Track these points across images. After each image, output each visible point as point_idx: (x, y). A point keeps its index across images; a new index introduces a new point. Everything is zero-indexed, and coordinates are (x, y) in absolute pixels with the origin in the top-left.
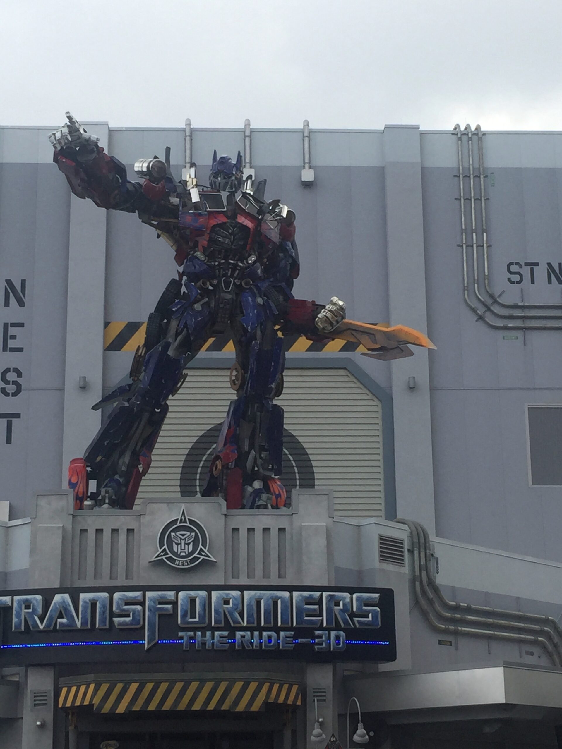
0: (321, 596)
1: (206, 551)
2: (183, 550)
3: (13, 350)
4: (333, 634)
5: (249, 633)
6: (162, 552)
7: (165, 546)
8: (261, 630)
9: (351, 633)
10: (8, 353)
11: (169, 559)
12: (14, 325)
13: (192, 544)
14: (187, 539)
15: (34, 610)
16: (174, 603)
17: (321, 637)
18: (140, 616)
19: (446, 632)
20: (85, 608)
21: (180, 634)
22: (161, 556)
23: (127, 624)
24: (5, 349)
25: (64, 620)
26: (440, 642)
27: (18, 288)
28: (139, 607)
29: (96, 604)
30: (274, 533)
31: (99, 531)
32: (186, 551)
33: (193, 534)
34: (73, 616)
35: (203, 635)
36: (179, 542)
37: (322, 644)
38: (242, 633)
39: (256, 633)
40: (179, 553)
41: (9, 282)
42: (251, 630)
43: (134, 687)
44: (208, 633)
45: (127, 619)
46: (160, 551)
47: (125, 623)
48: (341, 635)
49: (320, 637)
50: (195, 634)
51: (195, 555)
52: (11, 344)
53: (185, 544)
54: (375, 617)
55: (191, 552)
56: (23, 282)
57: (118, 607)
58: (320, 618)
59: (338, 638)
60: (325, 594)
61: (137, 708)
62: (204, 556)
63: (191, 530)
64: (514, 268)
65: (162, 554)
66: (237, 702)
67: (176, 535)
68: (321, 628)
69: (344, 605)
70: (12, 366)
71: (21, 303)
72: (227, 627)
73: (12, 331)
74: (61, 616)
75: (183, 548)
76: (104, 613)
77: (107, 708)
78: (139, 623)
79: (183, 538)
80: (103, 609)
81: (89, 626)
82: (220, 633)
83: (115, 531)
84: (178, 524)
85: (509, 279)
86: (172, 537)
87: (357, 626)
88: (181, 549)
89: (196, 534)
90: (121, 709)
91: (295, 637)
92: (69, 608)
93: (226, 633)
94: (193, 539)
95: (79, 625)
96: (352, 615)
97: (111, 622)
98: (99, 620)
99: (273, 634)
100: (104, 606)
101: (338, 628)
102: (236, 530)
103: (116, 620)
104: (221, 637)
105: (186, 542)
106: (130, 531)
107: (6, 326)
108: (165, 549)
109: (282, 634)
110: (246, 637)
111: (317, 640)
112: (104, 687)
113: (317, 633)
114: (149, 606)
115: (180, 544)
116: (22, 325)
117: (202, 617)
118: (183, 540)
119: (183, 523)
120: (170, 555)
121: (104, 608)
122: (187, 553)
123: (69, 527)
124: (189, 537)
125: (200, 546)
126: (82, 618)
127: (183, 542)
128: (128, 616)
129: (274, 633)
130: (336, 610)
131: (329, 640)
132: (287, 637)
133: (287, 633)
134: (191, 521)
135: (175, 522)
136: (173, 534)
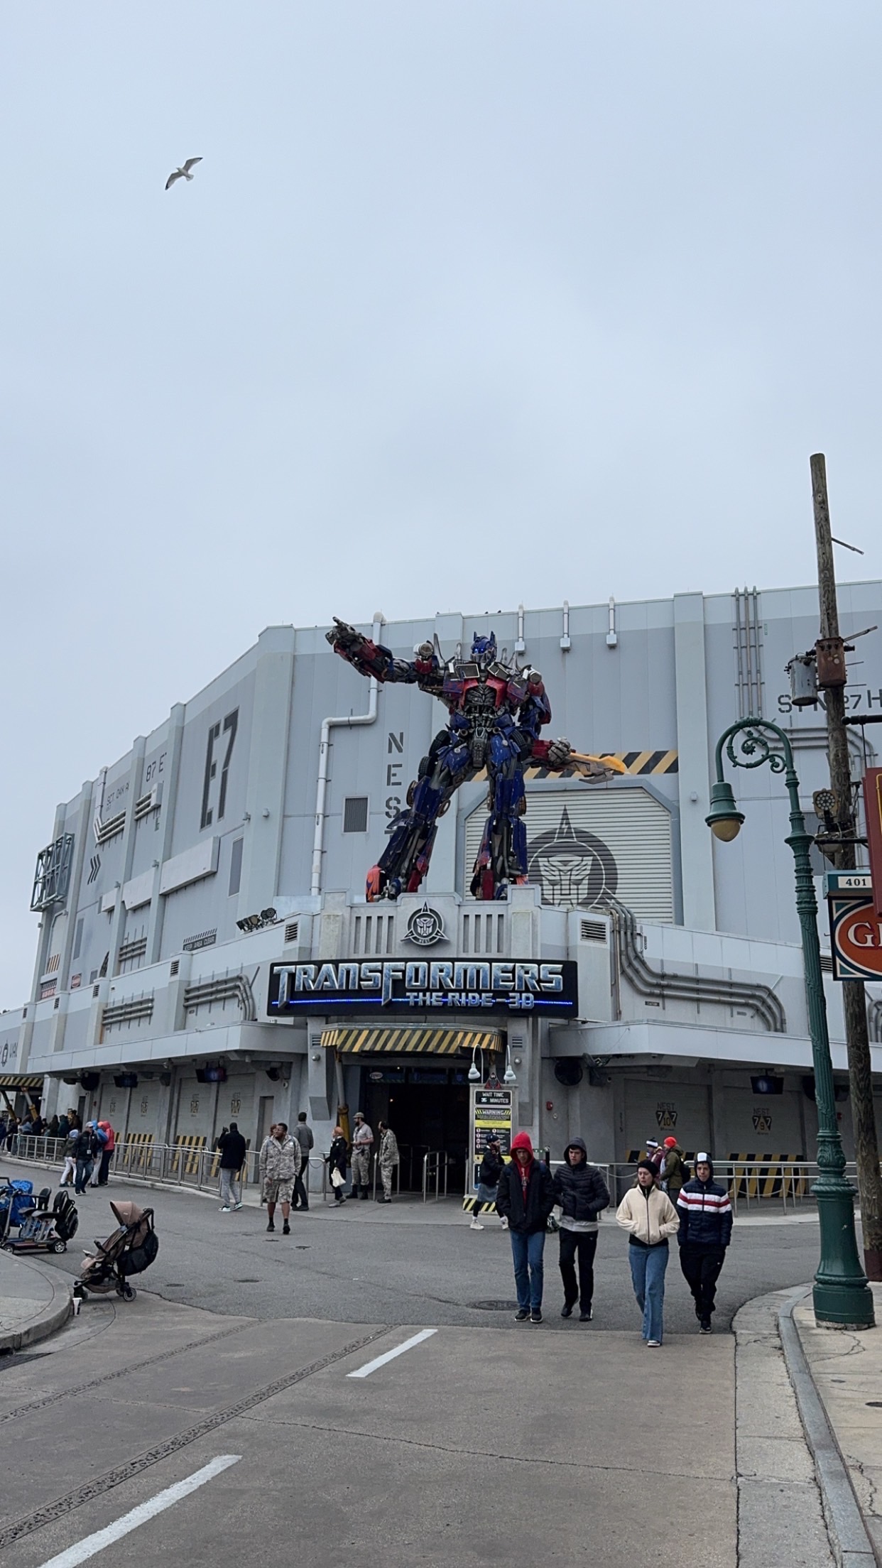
0: (515, 966)
1: (441, 932)
2: (425, 932)
3: (394, 784)
4: (524, 995)
5: (458, 994)
6: (410, 933)
7: (412, 929)
8: (467, 992)
9: (538, 995)
10: (391, 786)
11: (415, 938)
12: (394, 766)
14: (428, 923)
15: (309, 976)
16: (404, 972)
18: (379, 980)
19: (651, 995)
20: (342, 974)
21: (408, 994)
23: (371, 987)
24: (388, 784)
25: (329, 984)
26: (647, 1003)
27: (398, 739)
28: (379, 974)
29: (350, 971)
30: (495, 918)
31: (369, 918)
32: (427, 932)
33: (432, 919)
34: (334, 980)
35: (424, 995)
36: (423, 926)
37: (515, 1003)
38: (453, 994)
39: (464, 994)
40: (421, 934)
41: (391, 735)
42: (460, 991)
43: (365, 1033)
44: (428, 994)
45: (371, 983)
46: (408, 932)
47: (368, 986)
48: (530, 997)
49: (514, 998)
50: (418, 995)
51: (434, 935)
52: (393, 780)
53: (427, 927)
54: (557, 982)
55: (431, 933)
56: (402, 735)
57: (364, 974)
58: (513, 983)
59: (528, 998)
60: (517, 965)
61: (367, 1048)
62: (440, 936)
63: (431, 917)
64: (783, 700)
65: (410, 935)
66: (438, 1046)
67: (420, 920)
68: (513, 991)
69: (532, 974)
70: (393, 797)
71: (400, 750)
72: (442, 989)
73: (393, 770)
74: (326, 980)
75: (425, 930)
76: (354, 978)
77: (346, 1049)
78: (377, 986)
79: (425, 922)
81: (344, 988)
82: (436, 993)
83: (380, 918)
84: (422, 913)
85: (780, 709)
86: (417, 922)
87: (543, 989)
88: (423, 931)
89: (435, 921)
90: (356, 1049)
91: (493, 998)
92: (332, 974)
93: (441, 994)
94: (433, 923)
95: (337, 988)
96: (539, 981)
97: (359, 985)
98: (351, 983)
99: (477, 995)
100: (355, 973)
101: (527, 990)
102: (466, 917)
103: (362, 983)
104: (437, 997)
105: (428, 925)
106: (391, 918)
107: (389, 767)
108: (412, 931)
109: (483, 995)
110: (457, 997)
111: (511, 1000)
112: (345, 1033)
113: (511, 994)
114: (386, 974)
116: (400, 766)
117: (424, 982)
118: (425, 924)
119: (426, 911)
120: (415, 935)
121: (355, 975)
122: (428, 934)
123: (347, 916)
124: (430, 922)
125: (437, 929)
126: (340, 982)
128: (371, 980)
130: (525, 977)
131: (521, 1000)
132: (487, 997)
133: (488, 994)
134: (431, 910)
135: (420, 910)
136: (418, 920)
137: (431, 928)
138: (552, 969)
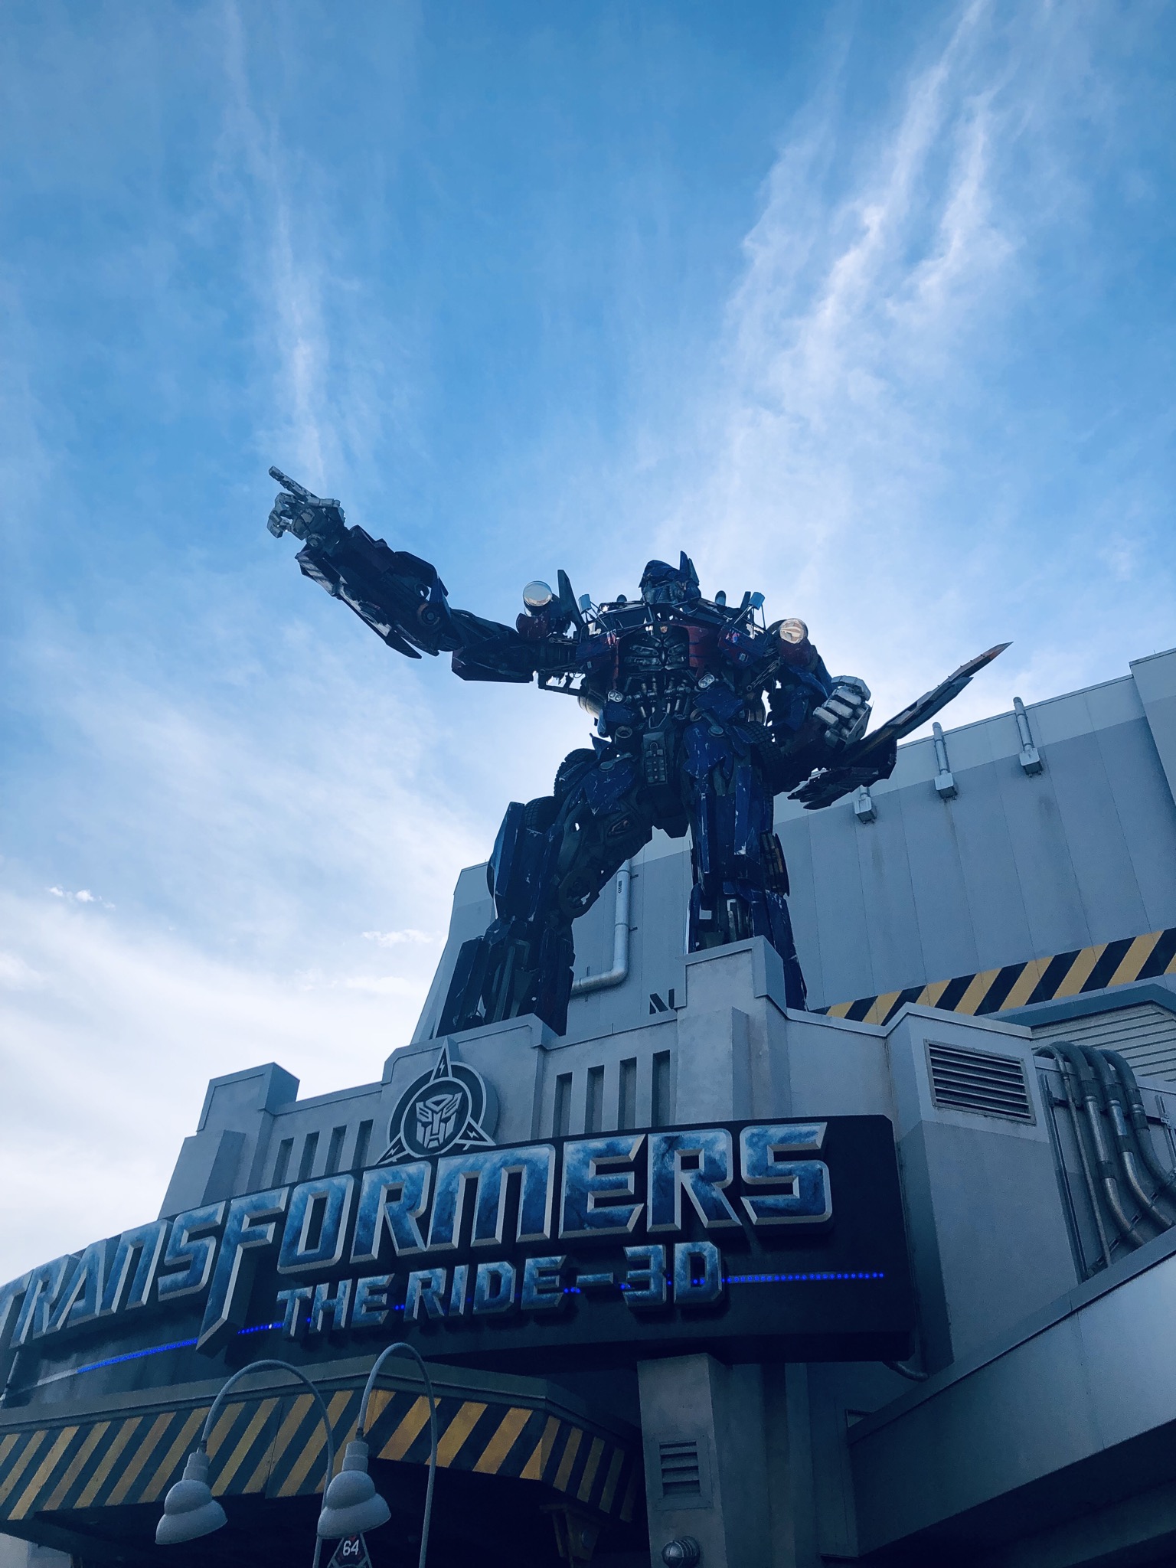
0: (644, 1146)
1: (478, 1127)
2: (434, 1136)
4: (680, 1249)
5: (440, 1272)
6: (393, 1147)
7: (401, 1134)
8: (470, 1256)
9: (729, 1241)
11: (404, 1159)
13: (453, 1118)
14: (445, 1109)
15: (49, 1290)
16: (281, 1218)
17: (645, 1264)
20: (120, 1263)
22: (391, 1156)
23: (177, 1287)
27: (665, 1000)
28: (209, 1241)
29: (141, 1250)
30: (644, 1067)
31: (315, 1138)
32: (441, 1135)
33: (459, 1096)
34: (96, 1289)
35: (332, 1293)
36: (430, 1120)
37: (645, 1285)
38: (422, 1274)
39: (460, 1271)
40: (425, 1145)
42: (447, 1260)
44: (343, 1285)
45: (184, 1276)
46: (390, 1145)
47: (174, 1287)
48: (705, 1253)
49: (642, 1263)
50: (314, 1291)
51: (457, 1140)
53: (441, 1121)
54: (812, 1186)
55: (450, 1136)
56: (672, 991)
57: (173, 1250)
58: (638, 1209)
59: (696, 1263)
60: (653, 1138)
62: (475, 1139)
63: (456, 1088)
67: (425, 1106)
68: (641, 1236)
72: (385, 1262)
74: (81, 1295)
75: (435, 1130)
76: (147, 1268)
78: (199, 1281)
79: (437, 1108)
80: (146, 1259)
81: (114, 1308)
82: (368, 1280)
83: (339, 1132)
84: (432, 1082)
86: (418, 1111)
87: (754, 1218)
88: (432, 1135)
89: (464, 1097)
91: (568, 1275)
92: (96, 1270)
93: (383, 1280)
94: (457, 1107)
95: (98, 1308)
96: (738, 1188)
97: (155, 1290)
98: (134, 1287)
99: (505, 1268)
100: (151, 1253)
101: (691, 1230)
102: (565, 1078)
103: (162, 1281)
104: (371, 1292)
105: (444, 1116)
106: (369, 1126)
108: (399, 1140)
109: (529, 1263)
110: (435, 1284)
111: (631, 1275)
113: (630, 1250)
115: (432, 1123)
117: (329, 1241)
118: (437, 1113)
119: (443, 1076)
120: (408, 1151)
121: (149, 1257)
122: (441, 1141)
123: (254, 1135)
124: (451, 1103)
125: (469, 1119)
127: (437, 1117)
128: (184, 1266)
129: (506, 1264)
130: (685, 1179)
131: (669, 1272)
132: (542, 1273)
133: (544, 1261)
134: (458, 1071)
135: (426, 1078)
136: (420, 1105)
137: (451, 1124)
138: (783, 1140)
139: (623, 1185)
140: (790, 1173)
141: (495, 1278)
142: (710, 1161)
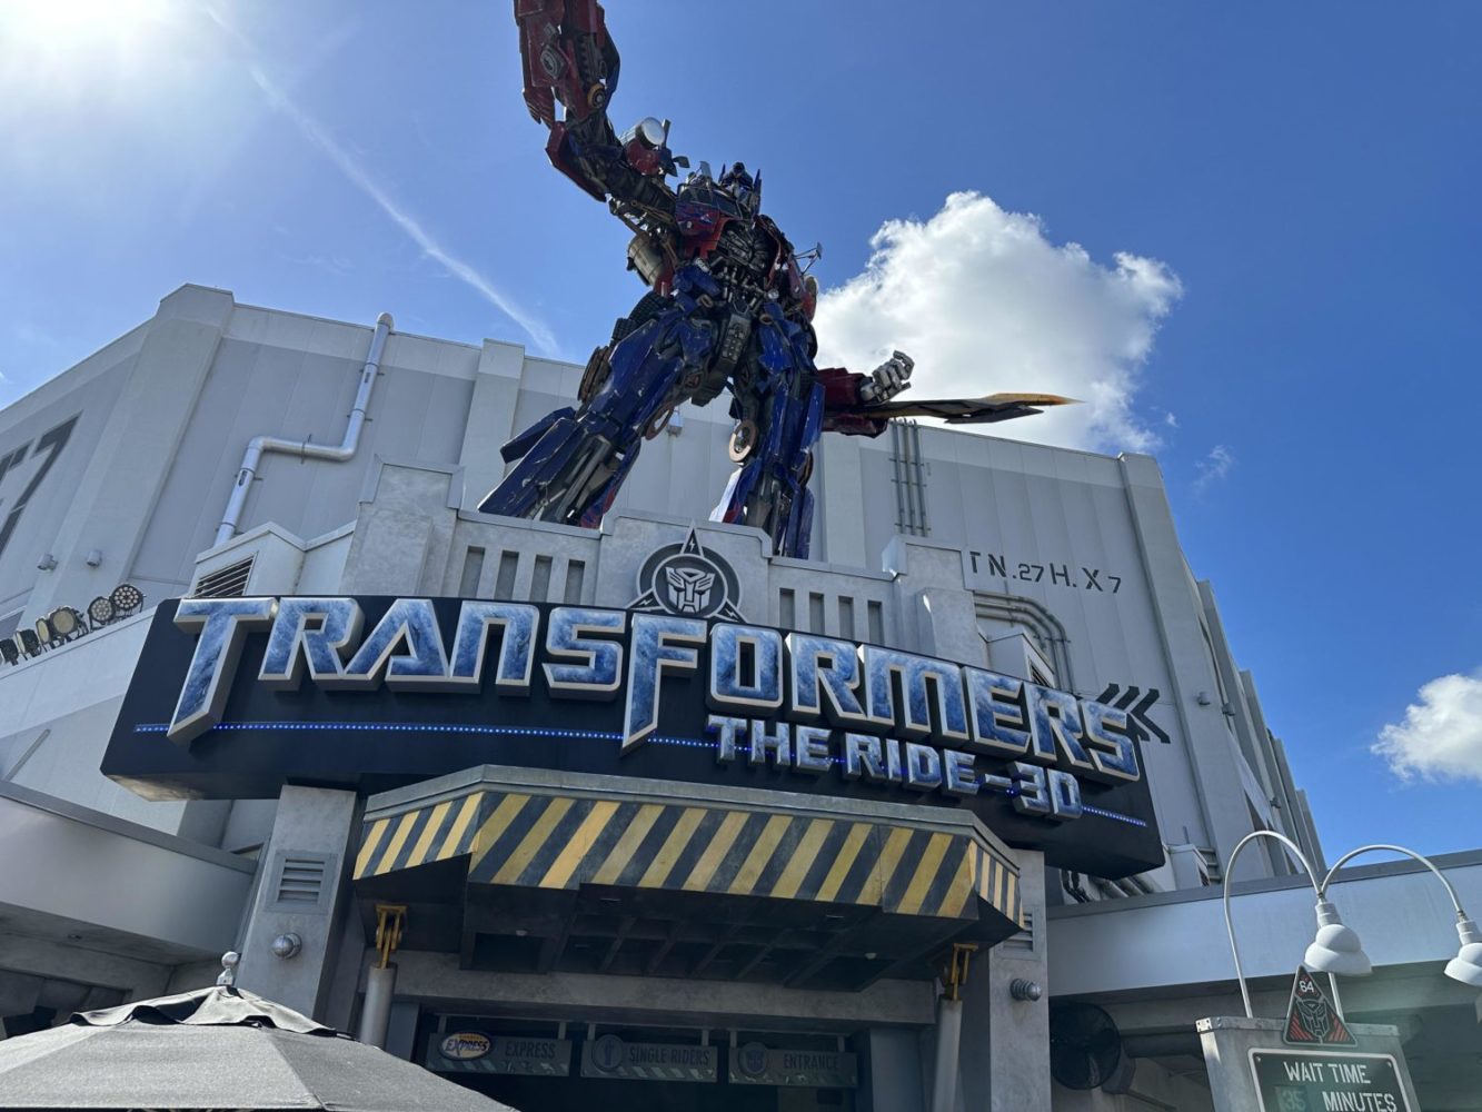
1: (737, 609)
2: (689, 603)
4: (1054, 775)
5: (877, 740)
6: (646, 598)
7: (653, 589)
8: (904, 737)
13: (708, 593)
14: (698, 584)
15: (331, 632)
16: (704, 651)
17: (1030, 778)
18: (614, 663)
21: (713, 719)
22: (643, 606)
23: (580, 680)
25: (413, 659)
28: (616, 647)
29: (502, 628)
31: (510, 557)
32: (696, 604)
33: (712, 576)
34: (435, 652)
35: (770, 731)
36: (683, 586)
37: (1033, 795)
38: (861, 738)
39: (893, 744)
40: (680, 607)
42: (884, 733)
44: (782, 728)
45: (581, 670)
46: (641, 596)
47: (573, 679)
48: (1069, 782)
50: (749, 725)
51: (715, 614)
53: (694, 592)
54: (1127, 754)
55: (706, 608)
57: (562, 641)
58: (1024, 736)
59: (1064, 787)
61: (607, 875)
62: (735, 618)
63: (708, 569)
65: (646, 603)
67: (676, 572)
72: (826, 718)
74: (400, 653)
75: (689, 597)
76: (522, 649)
77: (511, 873)
78: (611, 682)
79: (691, 580)
80: (518, 639)
81: (476, 679)
82: (810, 729)
83: (543, 559)
84: (682, 554)
86: (669, 575)
87: (1101, 768)
88: (685, 600)
89: (718, 579)
90: (558, 877)
91: (977, 767)
92: (428, 630)
93: (825, 733)
94: (711, 584)
95: (449, 671)
96: (1086, 743)
97: (538, 673)
98: (506, 664)
99: (930, 752)
100: (524, 634)
101: (1061, 764)
102: (788, 592)
103: (547, 668)
104: (812, 741)
105: (697, 588)
106: (576, 566)
108: (652, 594)
109: (949, 754)
110: (870, 748)
111: (1023, 784)
112: (512, 807)
113: (1022, 767)
114: (639, 646)
115: (685, 590)
117: (770, 686)
118: (690, 583)
119: (693, 552)
120: (662, 606)
121: (523, 638)
122: (697, 610)
124: (703, 581)
125: (726, 599)
126: (458, 657)
127: (690, 587)
128: (584, 662)
129: (932, 750)
130: (1055, 724)
131: (1047, 789)
132: (960, 765)
133: (963, 757)
134: (708, 553)
135: (678, 548)
136: (669, 570)
137: (706, 600)
138: (1108, 716)
139: (1014, 714)
140: (1115, 741)
141: (923, 759)
142: (1069, 717)
